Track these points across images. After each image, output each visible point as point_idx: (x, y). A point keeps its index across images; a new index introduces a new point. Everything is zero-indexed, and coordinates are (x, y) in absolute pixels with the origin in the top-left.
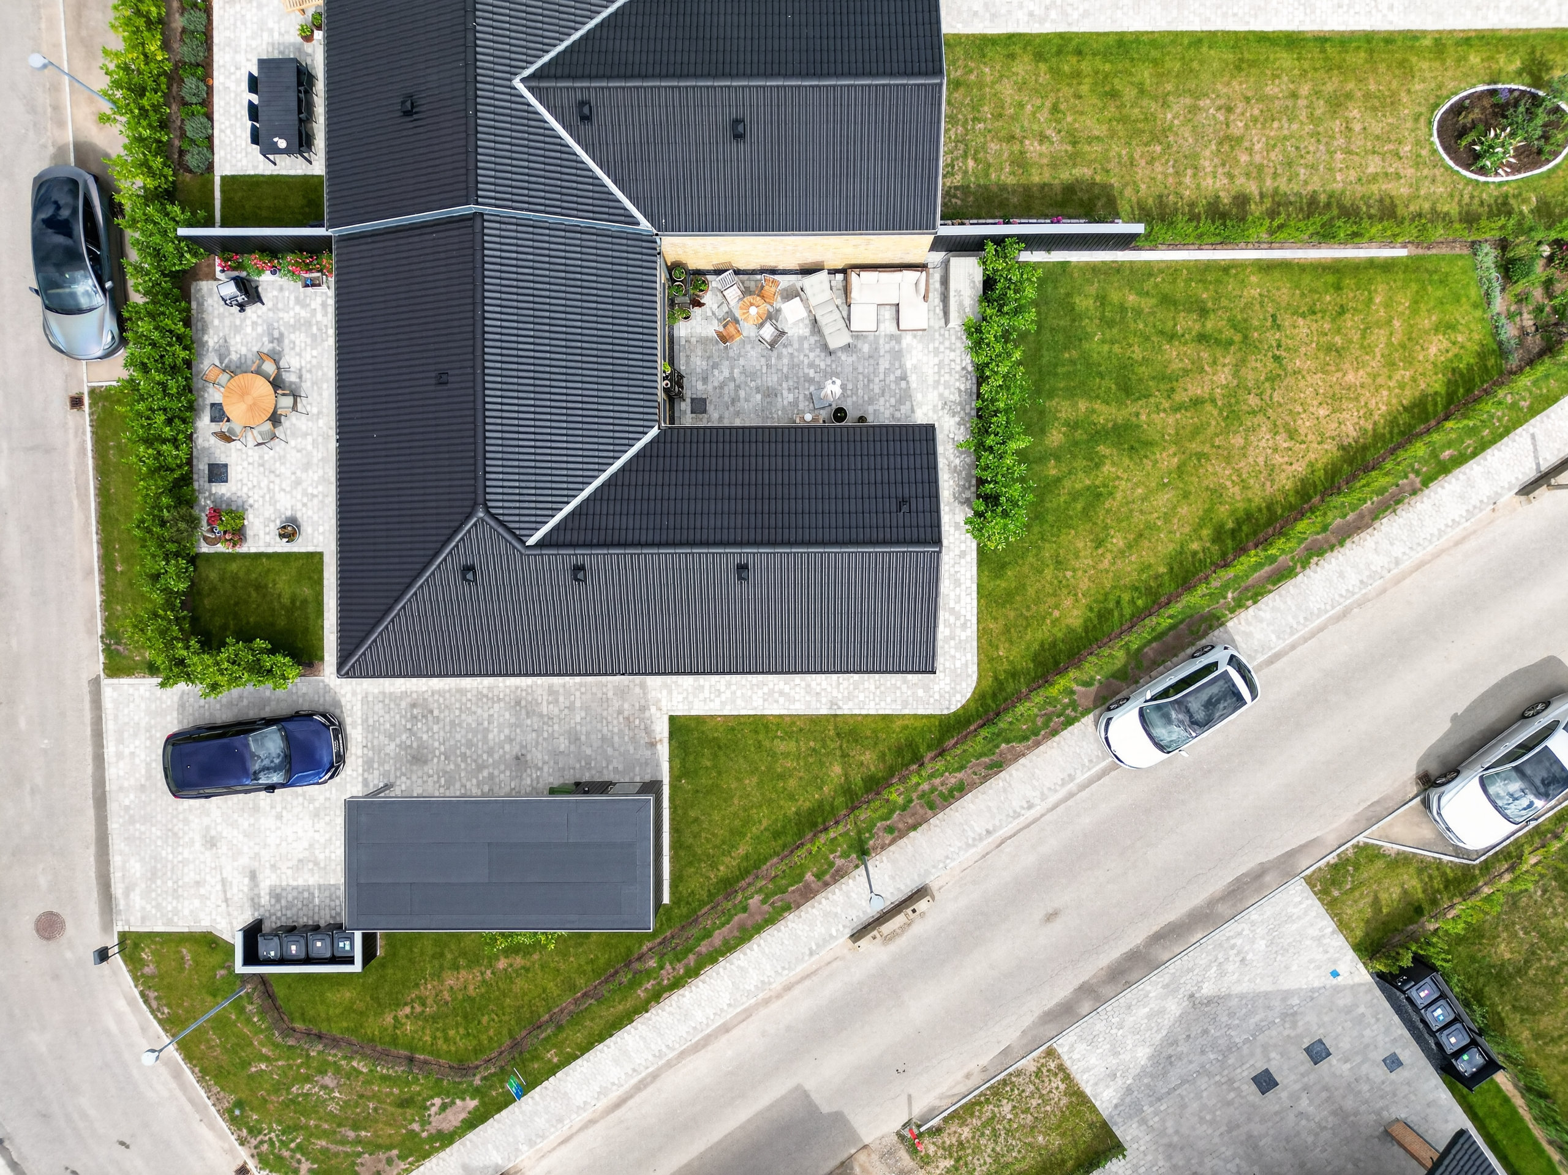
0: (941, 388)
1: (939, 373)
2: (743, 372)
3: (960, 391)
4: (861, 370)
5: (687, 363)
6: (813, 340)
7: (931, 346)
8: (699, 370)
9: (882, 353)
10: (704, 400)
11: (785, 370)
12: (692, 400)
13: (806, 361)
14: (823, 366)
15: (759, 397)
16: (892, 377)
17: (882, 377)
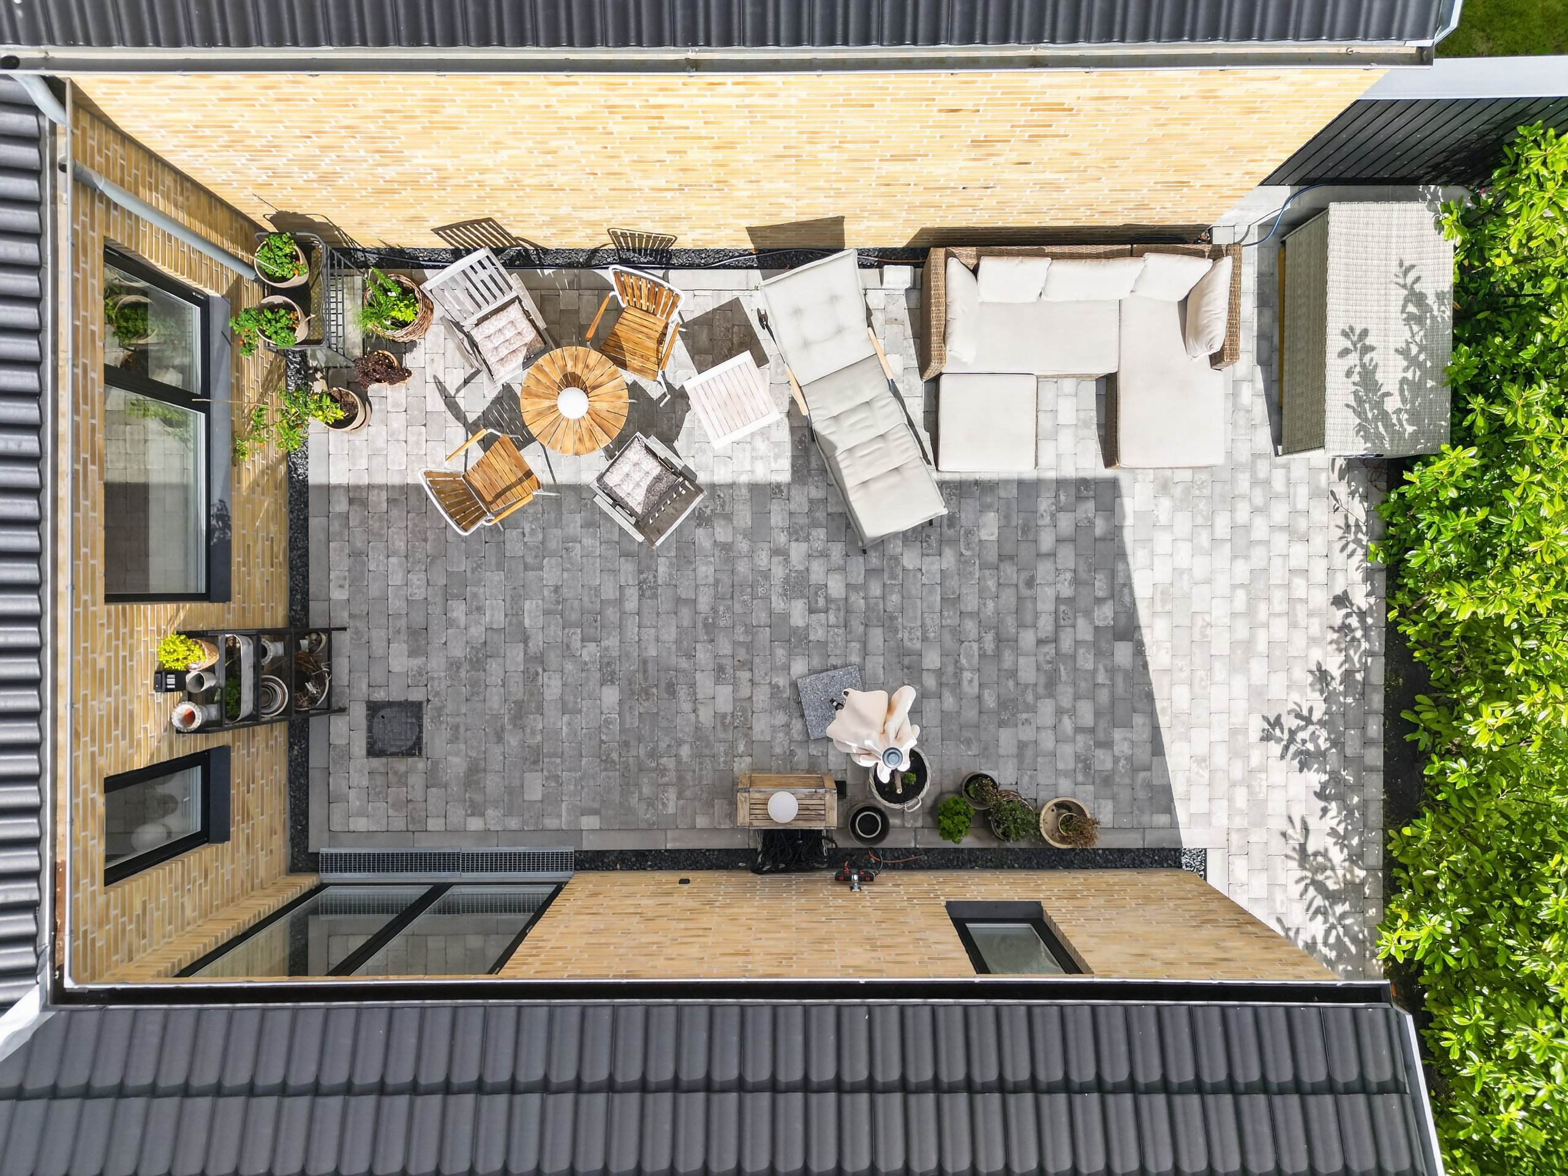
0: (1258, 668)
1: (1250, 612)
2: (557, 608)
3: (1322, 676)
4: (971, 603)
5: (357, 581)
6: (800, 499)
7: (1222, 522)
8: (396, 604)
9: (1047, 541)
10: (415, 709)
11: (704, 603)
12: (374, 709)
13: (778, 572)
14: (836, 586)
15: (611, 696)
16: (1084, 630)
17: (1046, 625)
